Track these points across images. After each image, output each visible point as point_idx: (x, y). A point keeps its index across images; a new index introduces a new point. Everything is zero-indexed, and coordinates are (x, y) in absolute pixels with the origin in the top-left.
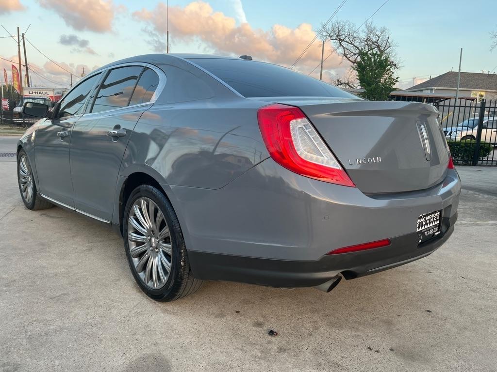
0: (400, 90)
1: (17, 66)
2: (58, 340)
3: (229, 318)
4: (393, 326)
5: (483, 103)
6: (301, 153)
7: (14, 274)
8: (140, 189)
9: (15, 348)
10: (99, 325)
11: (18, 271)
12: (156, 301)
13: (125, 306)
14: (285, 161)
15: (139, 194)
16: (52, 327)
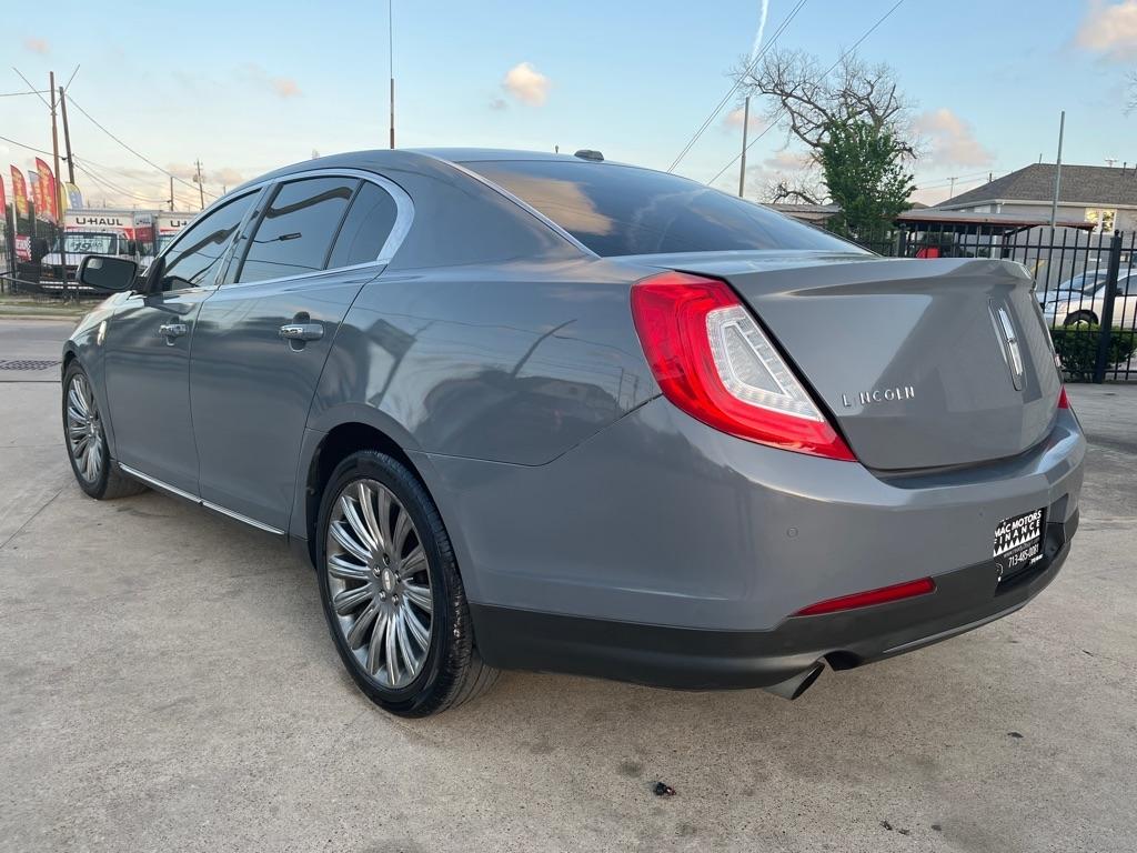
0: (923, 207)
1: (50, 161)
2: (178, 810)
3: (562, 755)
4: (937, 772)
5: (1117, 240)
6: (732, 386)
7: (66, 652)
8: (356, 460)
9: (81, 829)
10: (269, 774)
11: (76, 646)
12: (395, 714)
13: (325, 726)
14: (696, 404)
15: (354, 472)
16: (162, 779)
